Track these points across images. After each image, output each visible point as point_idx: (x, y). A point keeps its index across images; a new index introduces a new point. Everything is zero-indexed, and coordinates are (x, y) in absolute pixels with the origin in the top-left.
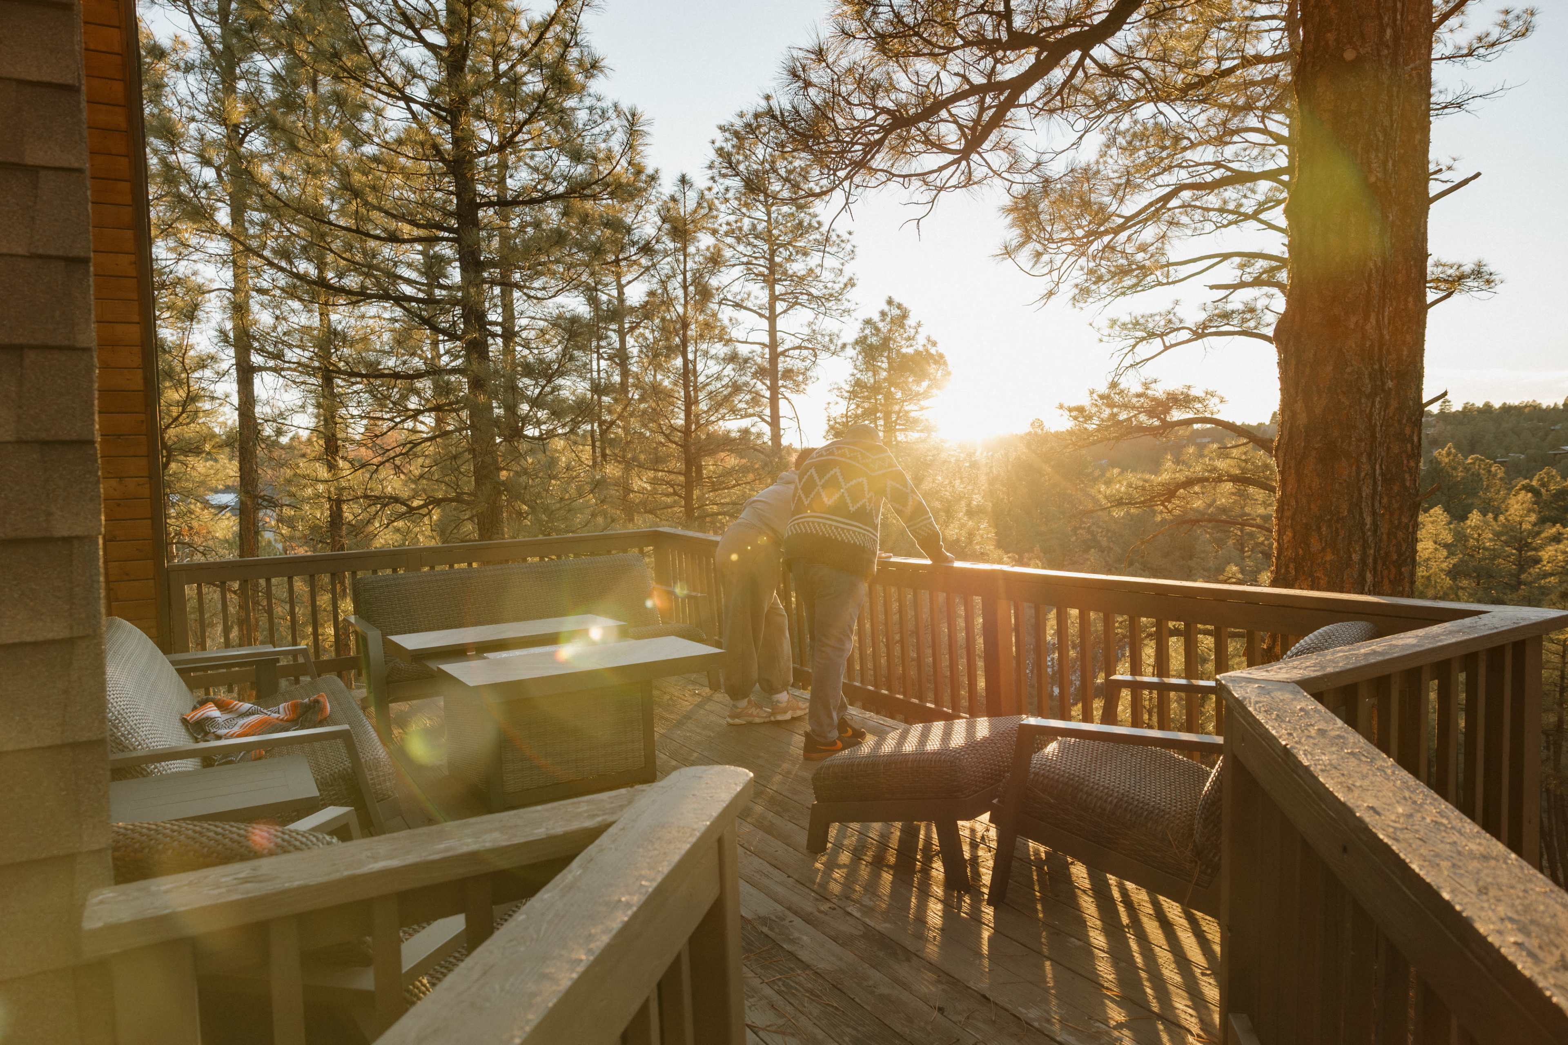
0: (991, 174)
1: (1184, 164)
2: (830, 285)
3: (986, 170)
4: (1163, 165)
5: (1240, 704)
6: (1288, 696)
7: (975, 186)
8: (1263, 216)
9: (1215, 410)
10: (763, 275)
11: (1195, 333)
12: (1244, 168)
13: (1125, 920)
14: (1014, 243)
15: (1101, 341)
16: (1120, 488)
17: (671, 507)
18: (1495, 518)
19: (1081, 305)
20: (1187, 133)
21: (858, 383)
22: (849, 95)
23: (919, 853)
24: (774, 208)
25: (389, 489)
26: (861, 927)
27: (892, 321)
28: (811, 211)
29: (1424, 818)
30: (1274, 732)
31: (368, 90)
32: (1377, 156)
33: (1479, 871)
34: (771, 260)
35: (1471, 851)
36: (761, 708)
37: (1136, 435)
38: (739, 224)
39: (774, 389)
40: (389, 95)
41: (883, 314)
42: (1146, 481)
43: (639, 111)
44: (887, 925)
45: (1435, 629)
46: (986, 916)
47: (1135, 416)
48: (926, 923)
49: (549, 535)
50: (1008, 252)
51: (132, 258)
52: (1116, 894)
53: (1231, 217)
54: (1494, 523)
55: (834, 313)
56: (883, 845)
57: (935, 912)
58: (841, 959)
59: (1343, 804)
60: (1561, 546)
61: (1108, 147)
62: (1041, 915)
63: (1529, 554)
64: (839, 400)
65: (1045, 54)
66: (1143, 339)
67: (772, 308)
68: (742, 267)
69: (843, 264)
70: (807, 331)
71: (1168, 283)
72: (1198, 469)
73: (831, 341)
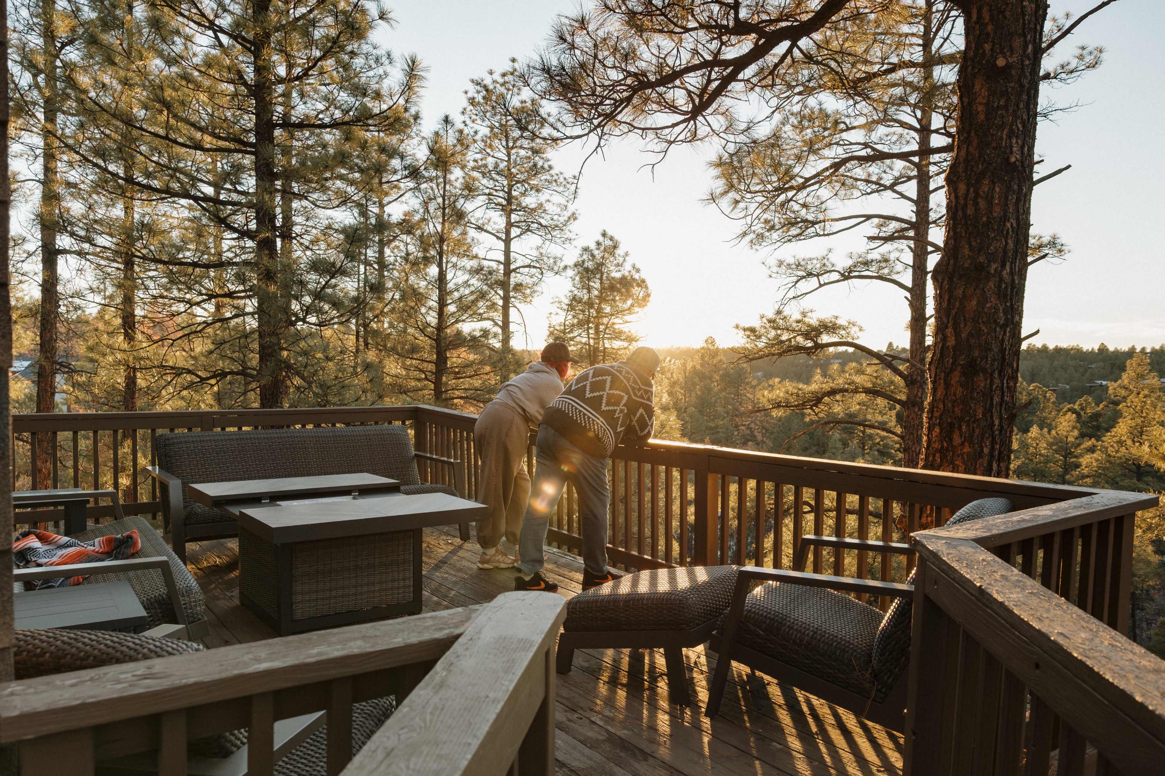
0: (712, 133)
1: (841, 142)
2: (555, 218)
3: (708, 129)
4: (825, 142)
5: (935, 556)
6: (970, 550)
7: (699, 142)
8: (898, 188)
9: (855, 336)
10: (502, 205)
11: (842, 275)
12: (886, 150)
13: (814, 729)
14: (719, 191)
15: (770, 276)
16: (779, 393)
17: (421, 390)
18: (1049, 432)
19: (757, 247)
20: (844, 119)
21: (574, 298)
22: (604, 59)
23: (646, 674)
24: (513, 151)
26: (605, 734)
27: (605, 250)
28: (544, 156)
29: (1102, 642)
30: (968, 576)
31: (180, 19)
32: (1017, 142)
33: (1156, 681)
34: (509, 193)
35: (1144, 666)
36: (506, 555)
37: (793, 352)
38: (484, 162)
39: (506, 299)
40: (199, 24)
41: (598, 244)
42: (799, 389)
43: (419, 58)
44: (626, 732)
45: (1063, 504)
46: (705, 725)
47: (795, 337)
48: (658, 730)
49: (325, 406)
50: (713, 198)
52: (805, 709)
53: (874, 187)
54: (1048, 436)
55: (558, 241)
56: (616, 668)
57: (663, 721)
58: (591, 759)
59: (1039, 631)
60: (1095, 455)
61: (784, 124)
62: (748, 725)
63: (1072, 460)
64: (560, 311)
65: (763, 40)
66: (804, 277)
67: (508, 233)
68: (484, 197)
69: (568, 202)
70: (535, 253)
71: (824, 235)
72: (840, 382)
73: (555, 262)
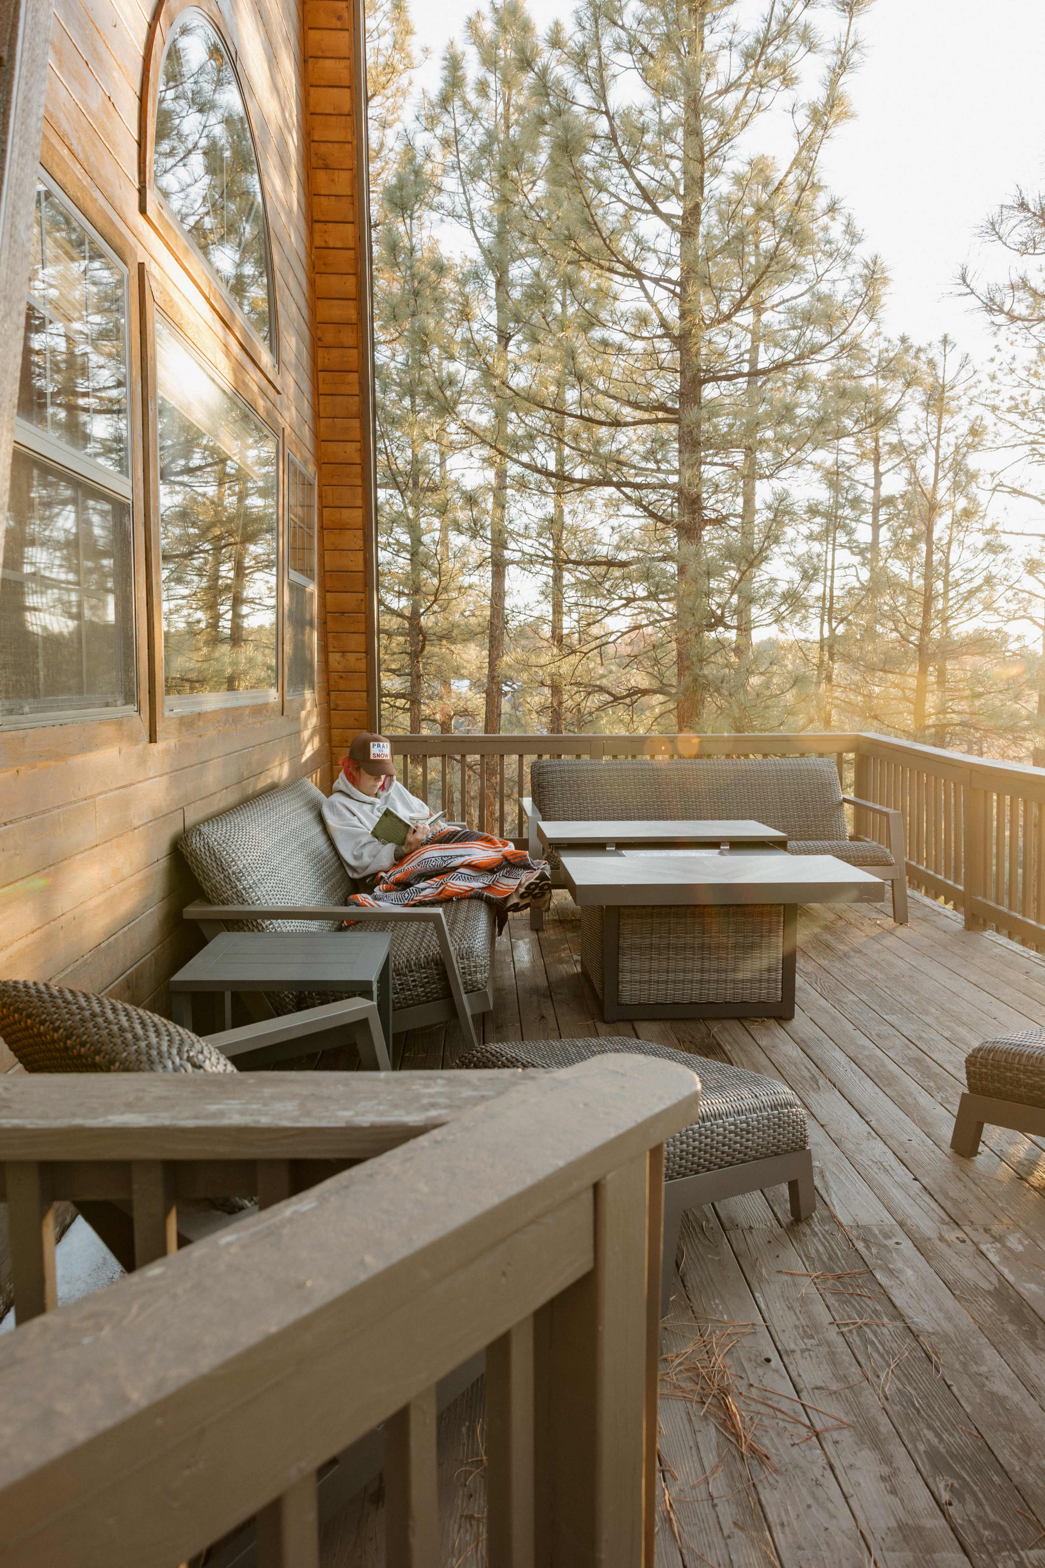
25: (632, 681)
26: (995, 1281)
51: (358, 445)
